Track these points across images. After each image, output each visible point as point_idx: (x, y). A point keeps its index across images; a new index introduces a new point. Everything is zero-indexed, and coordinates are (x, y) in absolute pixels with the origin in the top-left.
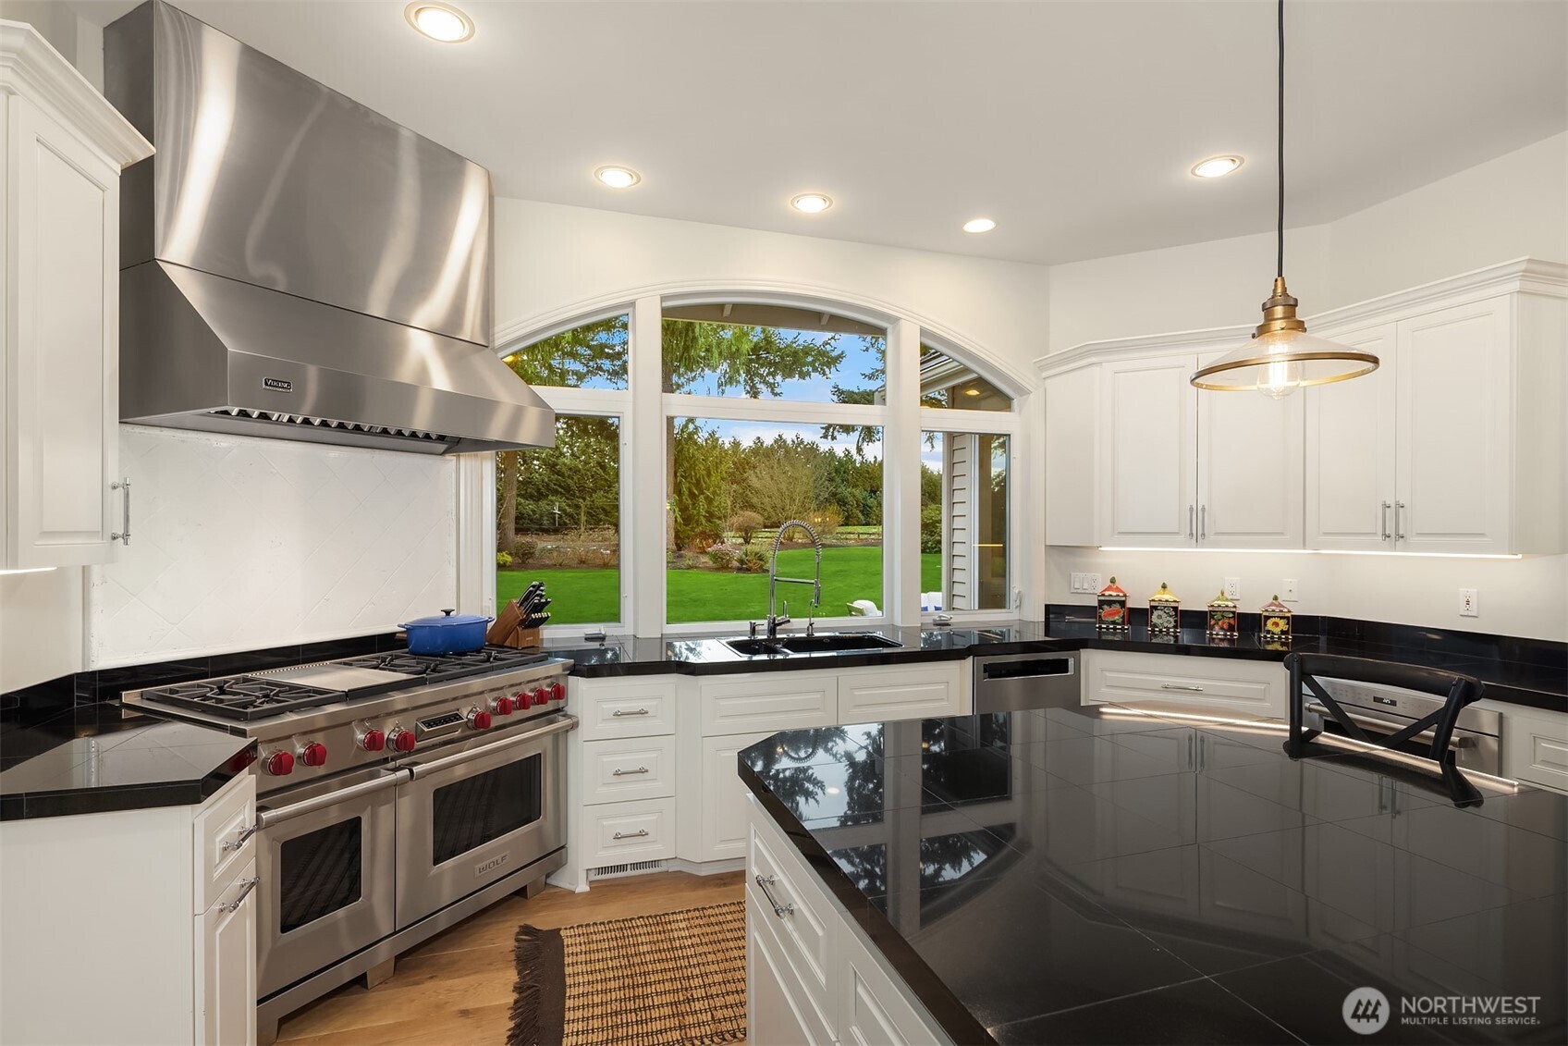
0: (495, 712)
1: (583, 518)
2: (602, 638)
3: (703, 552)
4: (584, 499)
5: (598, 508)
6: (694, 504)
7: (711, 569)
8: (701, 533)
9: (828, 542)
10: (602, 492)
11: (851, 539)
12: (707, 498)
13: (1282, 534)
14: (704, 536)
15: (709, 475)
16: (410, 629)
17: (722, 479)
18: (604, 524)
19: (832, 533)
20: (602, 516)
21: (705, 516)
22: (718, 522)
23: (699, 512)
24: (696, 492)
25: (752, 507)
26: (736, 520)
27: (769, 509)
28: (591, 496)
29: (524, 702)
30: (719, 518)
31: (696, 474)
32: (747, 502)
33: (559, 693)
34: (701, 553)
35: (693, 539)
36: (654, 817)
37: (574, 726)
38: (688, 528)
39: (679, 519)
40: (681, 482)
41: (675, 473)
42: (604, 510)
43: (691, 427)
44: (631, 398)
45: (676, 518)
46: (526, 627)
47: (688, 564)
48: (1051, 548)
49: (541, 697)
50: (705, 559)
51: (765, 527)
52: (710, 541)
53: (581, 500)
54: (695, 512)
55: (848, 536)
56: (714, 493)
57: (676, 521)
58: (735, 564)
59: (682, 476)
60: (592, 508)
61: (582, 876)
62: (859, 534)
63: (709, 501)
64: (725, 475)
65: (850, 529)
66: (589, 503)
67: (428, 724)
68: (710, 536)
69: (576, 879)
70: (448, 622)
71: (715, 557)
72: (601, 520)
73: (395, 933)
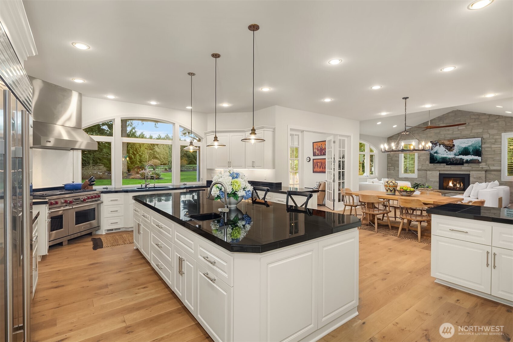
0: (87, 199)
1: (91, 162)
2: (107, 188)
3: (138, 173)
4: (91, 155)
5: (96, 158)
6: (134, 157)
7: (141, 179)
8: (137, 167)
9: (183, 170)
10: (98, 152)
11: (191, 169)
12: (139, 155)
13: (242, 166)
14: (138, 168)
15: (140, 147)
16: (65, 185)
17: (146, 149)
18: (99, 164)
19: (184, 167)
20: (98, 161)
21: (139, 161)
22: (144, 163)
23: (136, 160)
24: (136, 153)
25: (156, 158)
26: (151, 163)
27: (162, 159)
28: (94, 153)
29: (92, 198)
30: (144, 162)
31: (135, 147)
32: (155, 156)
33: (99, 196)
34: (137, 174)
35: (134, 169)
36: (119, 220)
37: (102, 203)
38: (132, 165)
39: (129, 162)
40: (129, 150)
41: (128, 146)
42: (99, 159)
43: (134, 131)
44: (114, 138)
45: (128, 162)
46: (90, 186)
47: (132, 177)
48: (207, 169)
49: (96, 197)
50: (139, 175)
51: (161, 165)
52: (141, 169)
53: (89, 155)
54: (135, 160)
55: (191, 168)
56: (142, 153)
57: (128, 163)
58: (149, 177)
59: (130, 147)
60: (94, 158)
61: (104, 231)
62: (194, 167)
63: (140, 156)
64: (146, 147)
65: (191, 165)
66: (92, 156)
67: (74, 200)
68: (140, 168)
69: (103, 231)
70: (73, 184)
71: (142, 175)
72: (98, 162)
73: (69, 236)
